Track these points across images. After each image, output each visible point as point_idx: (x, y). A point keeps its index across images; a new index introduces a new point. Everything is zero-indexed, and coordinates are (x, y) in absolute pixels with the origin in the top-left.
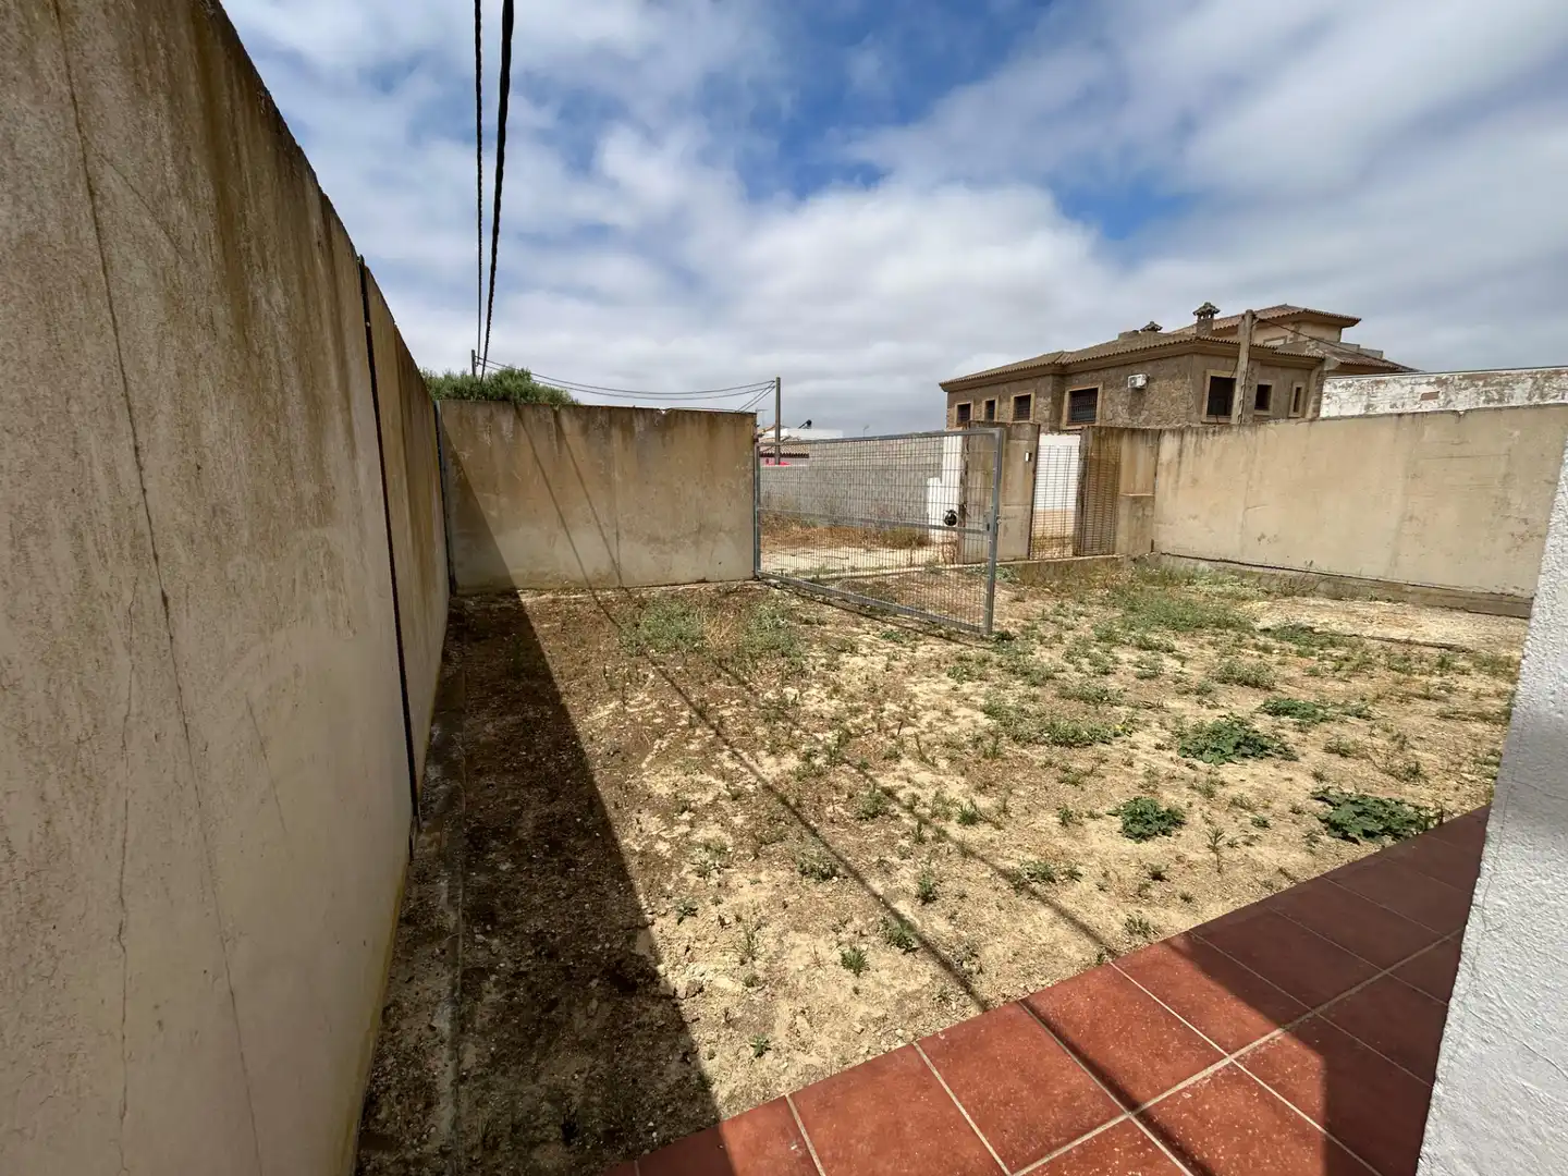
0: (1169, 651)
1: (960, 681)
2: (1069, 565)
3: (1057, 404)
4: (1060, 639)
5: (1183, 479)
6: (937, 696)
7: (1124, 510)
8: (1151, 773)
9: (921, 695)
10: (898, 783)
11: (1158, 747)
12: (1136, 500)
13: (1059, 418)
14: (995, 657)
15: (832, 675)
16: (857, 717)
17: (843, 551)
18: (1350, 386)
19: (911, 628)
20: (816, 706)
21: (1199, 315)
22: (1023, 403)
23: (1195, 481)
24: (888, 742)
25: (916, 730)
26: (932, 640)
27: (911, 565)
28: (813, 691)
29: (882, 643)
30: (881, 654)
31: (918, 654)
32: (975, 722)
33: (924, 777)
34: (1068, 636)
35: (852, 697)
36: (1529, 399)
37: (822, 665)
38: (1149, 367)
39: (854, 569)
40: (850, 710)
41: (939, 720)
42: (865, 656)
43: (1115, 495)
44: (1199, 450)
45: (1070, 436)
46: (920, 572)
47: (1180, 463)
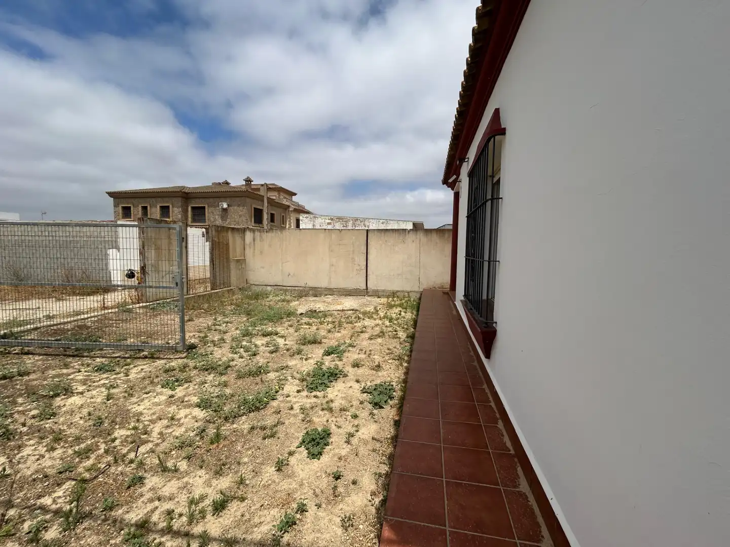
0: (276, 334)
1: (173, 389)
2: (210, 295)
3: (185, 212)
4: (223, 340)
5: (256, 251)
6: (159, 407)
7: (233, 266)
8: (302, 409)
9: (145, 411)
10: (150, 507)
11: (298, 391)
12: (238, 261)
13: (187, 219)
14: (192, 364)
15: (48, 424)
16: (88, 458)
17: (34, 303)
18: (308, 217)
19: (119, 357)
20: (35, 467)
21: (246, 181)
22: (165, 210)
23: (261, 252)
24: (128, 469)
25: (150, 445)
26: (139, 362)
27: (105, 308)
28: (26, 451)
29: (96, 376)
30: (99, 386)
31: (132, 376)
32: (194, 417)
33: (171, 487)
34: (227, 337)
35: (78, 439)
36: (352, 227)
37: (34, 417)
38: (228, 200)
39: (49, 317)
40: (78, 454)
41: (168, 427)
42: (82, 393)
43: (228, 259)
44: (262, 240)
45: (197, 229)
46: (115, 313)
47: (254, 244)
